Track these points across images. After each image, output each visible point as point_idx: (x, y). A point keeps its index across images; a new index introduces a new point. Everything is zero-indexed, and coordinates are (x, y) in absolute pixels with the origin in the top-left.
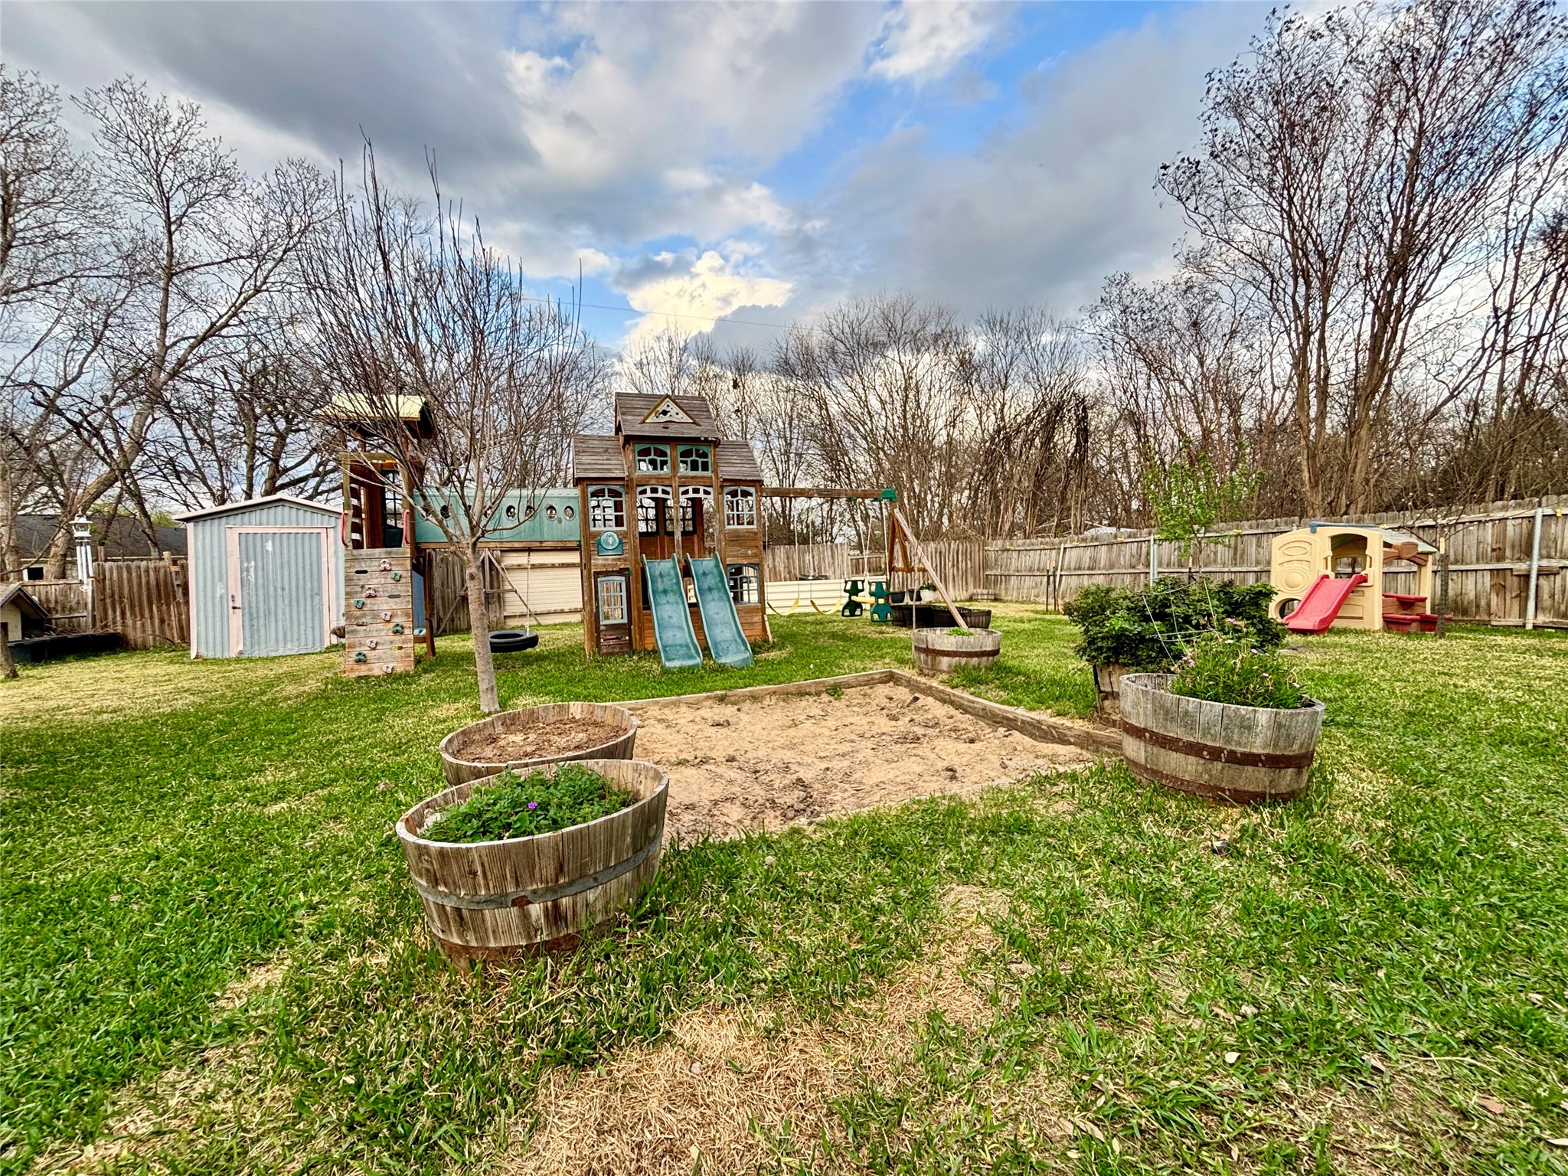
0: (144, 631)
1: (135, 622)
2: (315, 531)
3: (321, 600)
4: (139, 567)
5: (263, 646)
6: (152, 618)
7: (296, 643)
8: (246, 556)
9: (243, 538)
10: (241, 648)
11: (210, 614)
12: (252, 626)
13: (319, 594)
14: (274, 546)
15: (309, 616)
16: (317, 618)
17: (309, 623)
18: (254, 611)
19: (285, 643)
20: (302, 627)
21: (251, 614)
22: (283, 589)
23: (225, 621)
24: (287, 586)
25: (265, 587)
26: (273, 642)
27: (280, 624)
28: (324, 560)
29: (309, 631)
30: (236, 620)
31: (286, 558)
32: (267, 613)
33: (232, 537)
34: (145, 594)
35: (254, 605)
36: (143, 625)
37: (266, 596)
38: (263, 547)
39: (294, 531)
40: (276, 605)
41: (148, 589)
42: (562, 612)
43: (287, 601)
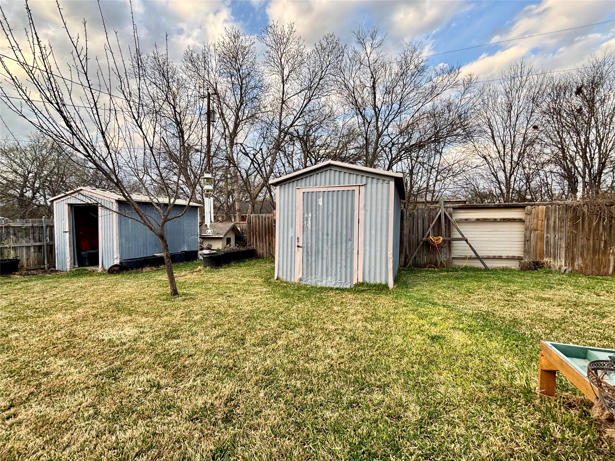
0: (263, 249)
1: (260, 244)
2: (351, 188)
3: (352, 245)
4: (262, 217)
5: (313, 277)
6: (266, 243)
7: (334, 277)
8: (306, 209)
9: (305, 194)
10: (300, 276)
11: (285, 250)
12: (308, 261)
13: (351, 240)
14: (323, 202)
15: (344, 258)
16: (349, 259)
17: (344, 262)
18: (309, 250)
19: (327, 276)
20: (339, 265)
21: (307, 252)
22: (327, 235)
23: (293, 255)
24: (330, 233)
25: (317, 231)
26: (320, 274)
27: (325, 261)
28: (356, 212)
29: (344, 268)
30: (299, 254)
31: (330, 211)
32: (317, 253)
33: (300, 194)
34: (264, 230)
35: (309, 245)
36: (263, 246)
37: (317, 238)
38: (317, 202)
39: (336, 189)
40: (322, 246)
41: (265, 228)
42: (500, 258)
43: (330, 244)
